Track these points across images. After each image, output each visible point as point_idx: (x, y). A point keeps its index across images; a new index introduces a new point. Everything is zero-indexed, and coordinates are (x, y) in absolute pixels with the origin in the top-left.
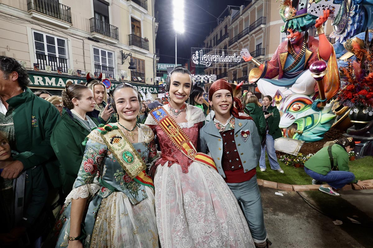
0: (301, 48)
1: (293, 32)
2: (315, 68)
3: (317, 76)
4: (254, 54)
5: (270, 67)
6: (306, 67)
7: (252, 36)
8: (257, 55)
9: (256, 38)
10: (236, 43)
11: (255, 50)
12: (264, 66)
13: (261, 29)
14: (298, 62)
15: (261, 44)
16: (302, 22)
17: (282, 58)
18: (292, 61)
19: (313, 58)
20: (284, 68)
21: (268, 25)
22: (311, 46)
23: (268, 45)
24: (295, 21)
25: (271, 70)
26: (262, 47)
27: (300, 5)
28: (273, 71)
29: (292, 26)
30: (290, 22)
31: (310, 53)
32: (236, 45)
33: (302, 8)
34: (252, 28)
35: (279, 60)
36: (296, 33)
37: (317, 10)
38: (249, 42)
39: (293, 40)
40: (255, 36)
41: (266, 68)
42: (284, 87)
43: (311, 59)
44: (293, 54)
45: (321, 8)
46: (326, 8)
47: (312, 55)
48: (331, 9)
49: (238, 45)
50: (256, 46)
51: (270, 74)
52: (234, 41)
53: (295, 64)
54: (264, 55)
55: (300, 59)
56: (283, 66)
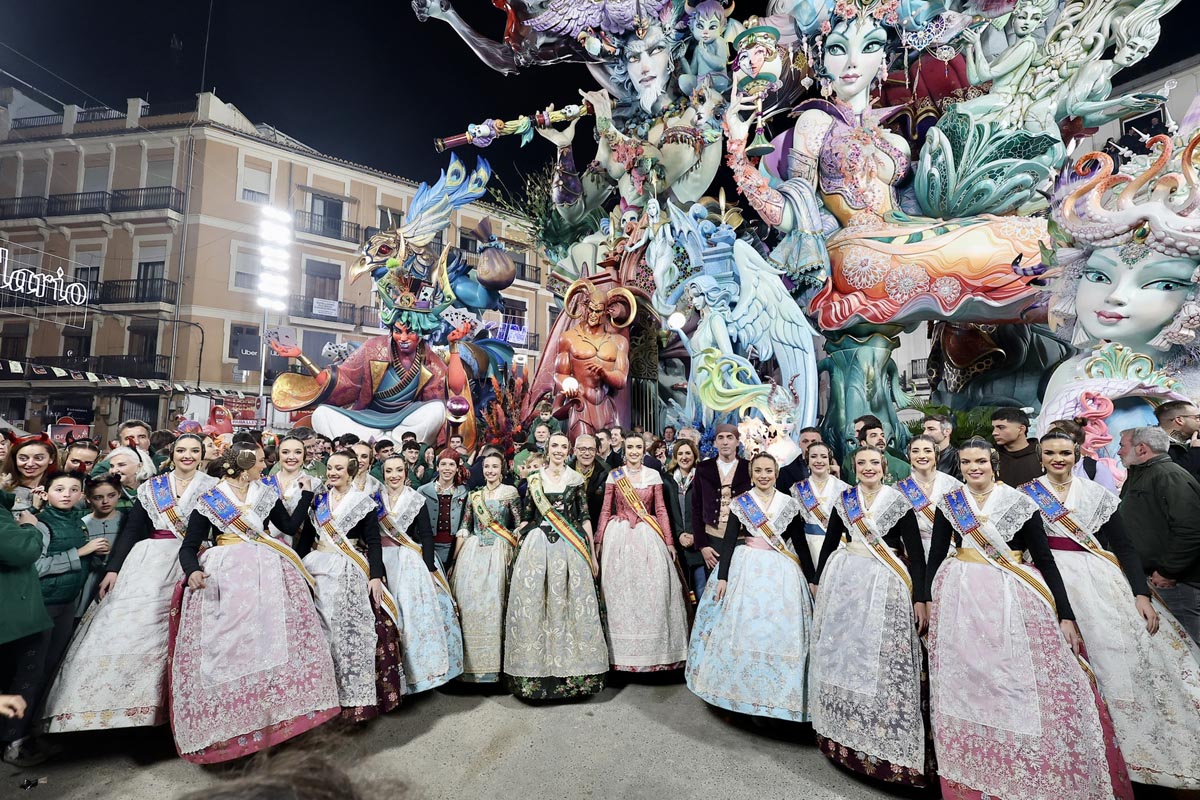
0: (413, 361)
1: (408, 332)
2: (455, 406)
3: (454, 420)
4: (128, 288)
5: (342, 381)
6: (421, 397)
7: (120, 227)
8: (140, 295)
9: (137, 240)
10: (38, 221)
11: (134, 276)
12: (329, 376)
13: (166, 219)
14: (406, 384)
15: (163, 263)
16: (424, 323)
17: (376, 370)
18: (395, 381)
19: (434, 384)
20: (377, 391)
21: (191, 220)
22: (430, 363)
23: (190, 277)
24: (415, 316)
25: (345, 389)
26: (166, 277)
27: (422, 293)
28: (349, 391)
29: (408, 323)
30: (406, 313)
31: (430, 375)
32: (36, 228)
33: (424, 300)
34: (120, 201)
35: (367, 371)
36: (414, 336)
37: (454, 317)
38: (104, 241)
39: (406, 346)
40: (136, 229)
41: (333, 382)
42: (378, 430)
43: (430, 386)
44: (398, 369)
45: (461, 317)
46: (467, 321)
47: (432, 378)
48: (473, 324)
49: (46, 233)
50: (140, 264)
51: (341, 396)
52: (17, 211)
53: (401, 387)
54: (172, 302)
55: (409, 380)
56: (375, 387)
